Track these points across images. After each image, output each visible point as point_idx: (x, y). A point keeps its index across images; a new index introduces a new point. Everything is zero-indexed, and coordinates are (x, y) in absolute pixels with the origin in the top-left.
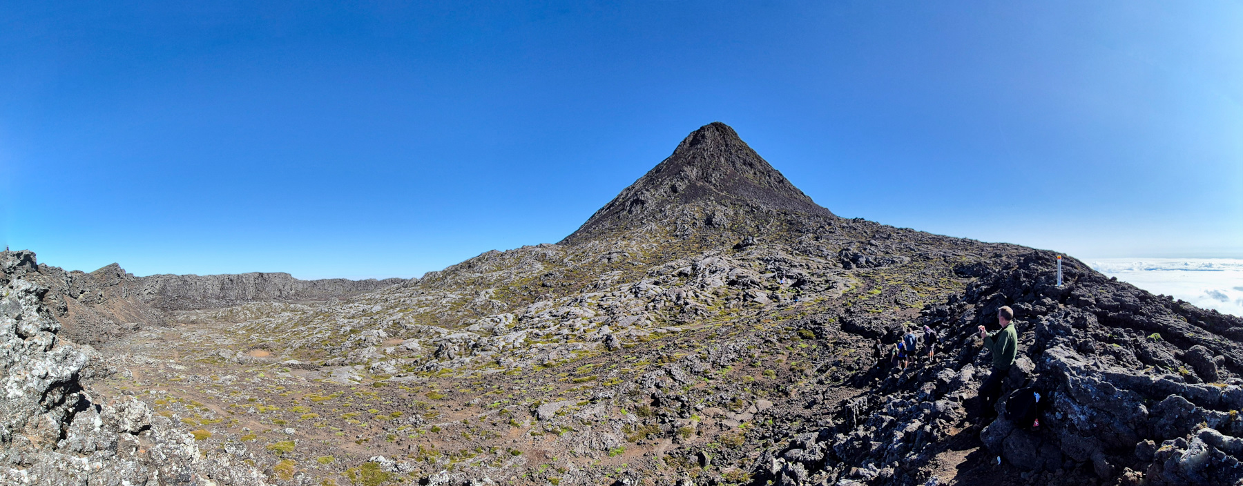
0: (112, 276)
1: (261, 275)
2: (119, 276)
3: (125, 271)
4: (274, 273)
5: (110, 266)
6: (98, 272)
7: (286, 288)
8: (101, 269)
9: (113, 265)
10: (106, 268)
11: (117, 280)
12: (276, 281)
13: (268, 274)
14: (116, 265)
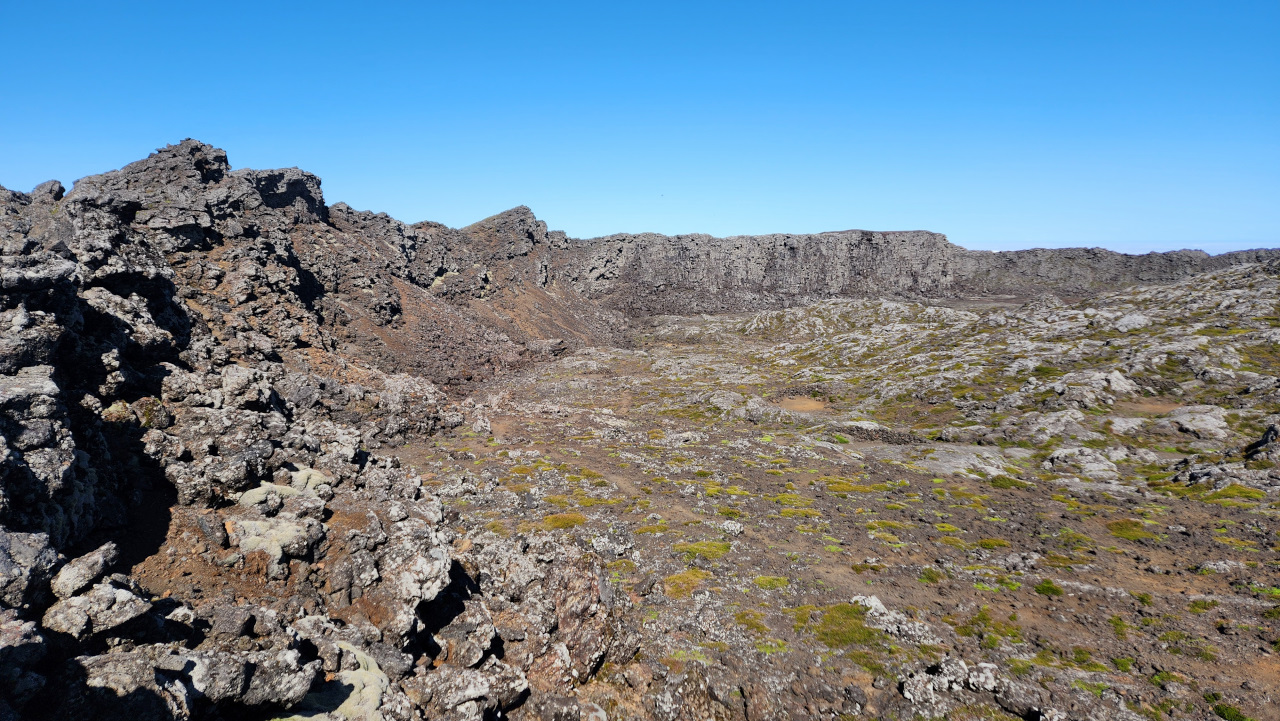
0: (512, 237)
1: (867, 237)
2: (530, 236)
3: (545, 226)
4: (901, 233)
5: (509, 214)
6: (480, 227)
7: (929, 269)
8: (488, 220)
9: (517, 211)
10: (498, 217)
11: (525, 246)
12: (905, 253)
13: (884, 235)
14: (523, 213)
